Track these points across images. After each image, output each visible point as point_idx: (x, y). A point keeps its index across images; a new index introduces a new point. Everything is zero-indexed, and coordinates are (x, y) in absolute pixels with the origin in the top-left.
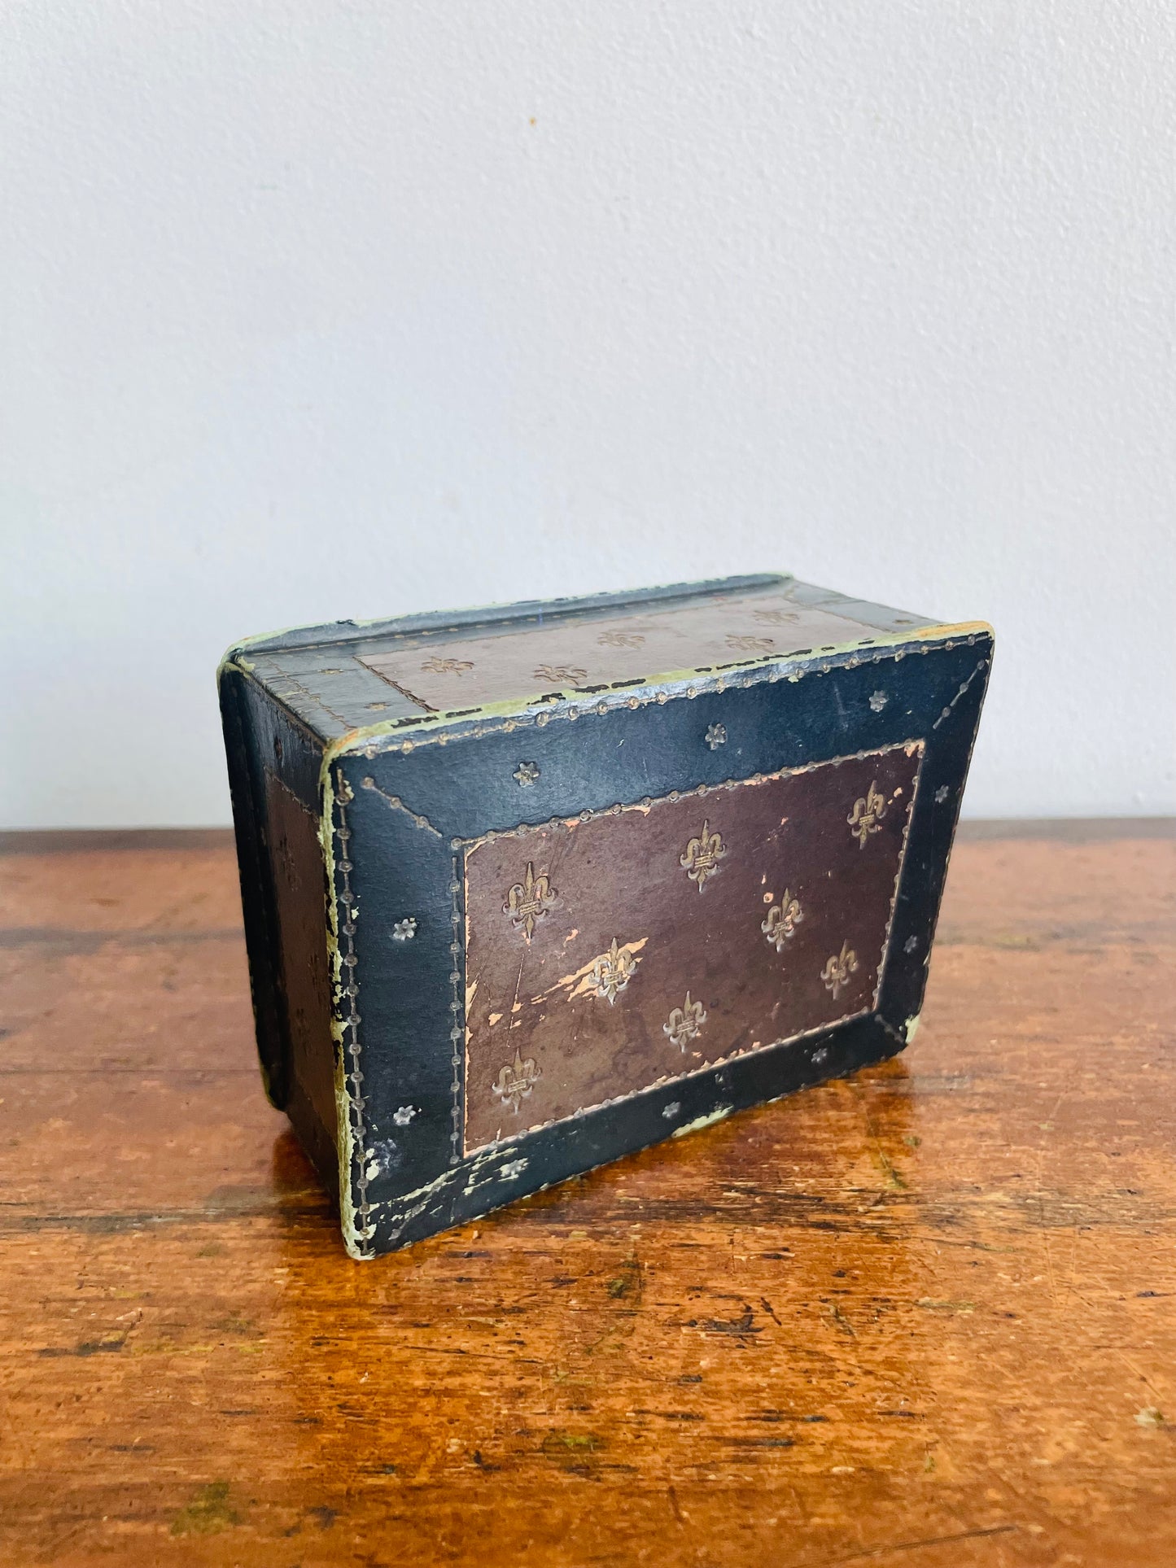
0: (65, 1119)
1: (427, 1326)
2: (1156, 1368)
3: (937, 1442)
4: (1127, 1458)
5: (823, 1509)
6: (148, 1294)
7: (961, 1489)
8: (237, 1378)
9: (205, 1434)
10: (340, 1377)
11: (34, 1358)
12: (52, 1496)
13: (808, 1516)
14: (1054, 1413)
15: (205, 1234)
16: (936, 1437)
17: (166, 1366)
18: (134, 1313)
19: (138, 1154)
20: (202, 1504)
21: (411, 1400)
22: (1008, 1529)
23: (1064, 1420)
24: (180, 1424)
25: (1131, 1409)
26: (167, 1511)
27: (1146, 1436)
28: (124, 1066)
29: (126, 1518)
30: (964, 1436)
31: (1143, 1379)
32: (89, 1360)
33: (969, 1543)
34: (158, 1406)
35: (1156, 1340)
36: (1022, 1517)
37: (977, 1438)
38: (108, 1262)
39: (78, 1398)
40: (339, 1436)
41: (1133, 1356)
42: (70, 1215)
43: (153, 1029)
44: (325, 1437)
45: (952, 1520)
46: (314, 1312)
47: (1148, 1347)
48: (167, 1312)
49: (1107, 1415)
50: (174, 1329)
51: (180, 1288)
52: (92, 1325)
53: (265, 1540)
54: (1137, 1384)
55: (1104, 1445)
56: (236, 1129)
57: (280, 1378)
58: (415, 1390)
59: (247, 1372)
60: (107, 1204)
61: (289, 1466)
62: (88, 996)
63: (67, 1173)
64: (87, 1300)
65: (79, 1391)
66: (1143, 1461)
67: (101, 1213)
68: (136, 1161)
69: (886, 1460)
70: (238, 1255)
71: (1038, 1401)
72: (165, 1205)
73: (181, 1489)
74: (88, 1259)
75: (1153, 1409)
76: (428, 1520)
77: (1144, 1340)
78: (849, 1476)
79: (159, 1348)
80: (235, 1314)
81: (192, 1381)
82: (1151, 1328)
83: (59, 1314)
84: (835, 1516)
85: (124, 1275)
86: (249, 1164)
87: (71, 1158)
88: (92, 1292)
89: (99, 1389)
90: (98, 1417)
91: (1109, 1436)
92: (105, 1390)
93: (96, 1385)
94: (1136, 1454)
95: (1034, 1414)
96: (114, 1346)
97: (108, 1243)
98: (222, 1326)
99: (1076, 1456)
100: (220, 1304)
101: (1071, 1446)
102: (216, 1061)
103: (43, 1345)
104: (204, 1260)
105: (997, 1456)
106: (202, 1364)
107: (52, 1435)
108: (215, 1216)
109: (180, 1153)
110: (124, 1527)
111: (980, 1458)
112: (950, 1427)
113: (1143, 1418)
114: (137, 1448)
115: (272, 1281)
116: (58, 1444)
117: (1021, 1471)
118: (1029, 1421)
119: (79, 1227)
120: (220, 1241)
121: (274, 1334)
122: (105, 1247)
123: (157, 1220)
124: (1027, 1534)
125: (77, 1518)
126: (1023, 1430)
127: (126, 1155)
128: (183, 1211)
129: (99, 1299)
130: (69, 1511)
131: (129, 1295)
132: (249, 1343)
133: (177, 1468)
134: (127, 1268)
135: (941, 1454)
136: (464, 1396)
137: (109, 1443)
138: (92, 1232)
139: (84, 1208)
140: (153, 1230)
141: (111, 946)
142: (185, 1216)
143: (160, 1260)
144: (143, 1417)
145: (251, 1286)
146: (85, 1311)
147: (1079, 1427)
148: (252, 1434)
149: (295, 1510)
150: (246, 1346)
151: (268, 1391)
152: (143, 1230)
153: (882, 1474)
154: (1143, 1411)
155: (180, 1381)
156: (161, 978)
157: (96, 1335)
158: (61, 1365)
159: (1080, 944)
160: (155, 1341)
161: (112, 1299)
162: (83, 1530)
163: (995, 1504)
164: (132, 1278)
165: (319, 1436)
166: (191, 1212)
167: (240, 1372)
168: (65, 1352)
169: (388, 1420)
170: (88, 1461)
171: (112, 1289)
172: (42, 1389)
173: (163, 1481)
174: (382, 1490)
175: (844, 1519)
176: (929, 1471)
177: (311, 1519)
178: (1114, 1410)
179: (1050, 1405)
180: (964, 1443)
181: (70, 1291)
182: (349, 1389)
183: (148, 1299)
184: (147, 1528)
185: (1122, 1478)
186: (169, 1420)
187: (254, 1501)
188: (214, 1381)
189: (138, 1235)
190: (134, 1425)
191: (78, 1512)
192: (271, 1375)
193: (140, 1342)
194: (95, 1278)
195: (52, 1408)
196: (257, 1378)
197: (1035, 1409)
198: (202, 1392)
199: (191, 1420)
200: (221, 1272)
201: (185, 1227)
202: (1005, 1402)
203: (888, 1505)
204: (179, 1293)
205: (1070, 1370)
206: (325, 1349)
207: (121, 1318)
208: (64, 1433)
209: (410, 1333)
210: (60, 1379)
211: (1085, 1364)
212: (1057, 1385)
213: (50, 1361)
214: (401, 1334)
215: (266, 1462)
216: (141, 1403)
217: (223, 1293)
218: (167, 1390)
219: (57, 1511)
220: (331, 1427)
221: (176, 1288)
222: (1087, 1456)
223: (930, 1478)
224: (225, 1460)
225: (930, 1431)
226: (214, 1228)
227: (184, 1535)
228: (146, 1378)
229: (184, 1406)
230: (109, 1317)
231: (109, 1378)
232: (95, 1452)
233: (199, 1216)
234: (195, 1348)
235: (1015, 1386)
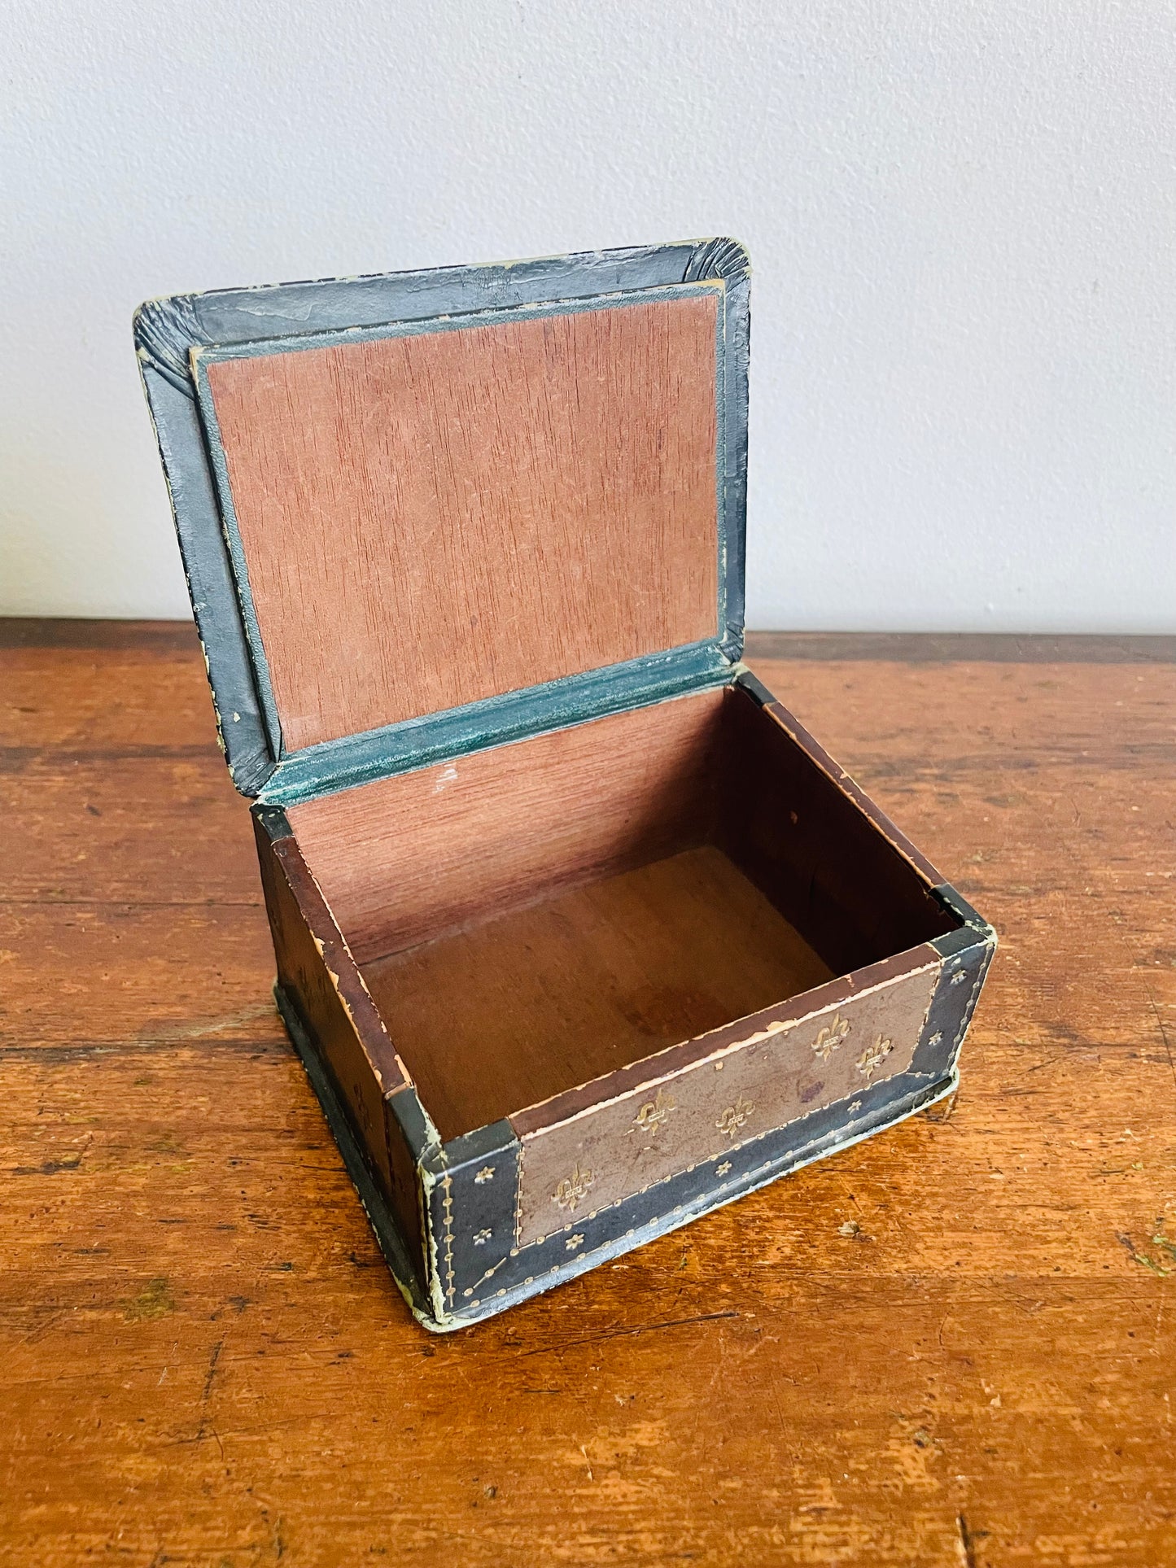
0: (13, 951)
1: (317, 1148)
2: (864, 1188)
3: (691, 1246)
4: (825, 1262)
5: (602, 1297)
6: (96, 1119)
7: (702, 1284)
8: (170, 1192)
9: (148, 1239)
10: (250, 1193)
11: (9, 1175)
12: (33, 1291)
13: (590, 1304)
14: (780, 1223)
15: (140, 1064)
16: (691, 1241)
17: (115, 1182)
18: (86, 1136)
19: (79, 987)
20: (149, 1295)
21: (305, 1210)
22: (731, 1315)
23: (787, 1229)
24: (128, 1231)
25: (837, 1221)
26: (122, 1301)
27: (844, 1244)
28: (60, 897)
29: (92, 1307)
30: (712, 1242)
31: (852, 1197)
32: (53, 1177)
33: (699, 1325)
34: (110, 1216)
35: (868, 1166)
36: (742, 1306)
37: (721, 1242)
38: (61, 1090)
39: (47, 1210)
40: (251, 1240)
41: (849, 1178)
42: (26, 1045)
43: (82, 857)
44: (240, 1241)
45: (692, 1308)
46: (229, 1135)
47: (862, 1171)
48: (113, 1135)
49: (818, 1227)
50: (118, 1151)
51: (122, 1114)
52: (53, 1146)
53: (196, 1323)
54: (843, 1200)
55: (812, 1251)
56: (161, 962)
57: (205, 1192)
58: (309, 1201)
59: (179, 1187)
60: (55, 1035)
61: (212, 1264)
62: (21, 819)
63: (18, 1006)
64: (48, 1125)
65: (48, 1204)
66: (837, 1264)
67: (51, 1044)
68: (77, 995)
69: (652, 1260)
70: (168, 1084)
71: (771, 1214)
72: (105, 1037)
73: (132, 1283)
74: (45, 1087)
75: (854, 1223)
76: (316, 1307)
77: (859, 1164)
78: (624, 1272)
79: (108, 1166)
80: (167, 1137)
81: (135, 1194)
82: (867, 1154)
83: (26, 1137)
84: (609, 1303)
85: (76, 1102)
86: (173, 998)
87: (22, 990)
88: (51, 1117)
89: (63, 1202)
90: (64, 1225)
91: (817, 1243)
92: (68, 1203)
93: (60, 1198)
94: (833, 1257)
95: (767, 1225)
96: (73, 1165)
97: (60, 1072)
98: (155, 1147)
99: (790, 1258)
100: (154, 1129)
101: (788, 1251)
102: (140, 894)
103: (15, 1165)
104: (141, 1088)
105: (733, 1257)
106: (143, 1181)
107: (28, 1241)
108: (148, 1048)
109: (114, 986)
110: (92, 1315)
111: (720, 1259)
112: (703, 1235)
113: (845, 1229)
114: (96, 1251)
115: (195, 1108)
116: (34, 1248)
117: (748, 1270)
118: (763, 1229)
119: (35, 1057)
120: (152, 1072)
121: (200, 1155)
122: (58, 1077)
123: (98, 1051)
124: (743, 1319)
125: (53, 1308)
126: (756, 1237)
127: (68, 988)
128: (120, 1043)
129: (57, 1124)
130: (48, 1303)
131: (81, 1120)
132: (180, 1162)
133: (126, 1266)
134: (78, 1096)
135: (694, 1256)
136: (346, 1207)
137: (74, 1248)
138: (47, 1061)
139: (38, 1040)
140: (96, 1061)
141: (36, 763)
142: (122, 1047)
143: (104, 1088)
144: (97, 1226)
145: (179, 1112)
146: (46, 1134)
147: (796, 1236)
148: (184, 1239)
149: (218, 1299)
150: (177, 1165)
151: (195, 1204)
152: (88, 1061)
153: (648, 1271)
154: (846, 1224)
155: (127, 1195)
156: (86, 801)
157: (57, 1155)
158: (32, 1181)
159: (896, 781)
160: (104, 1161)
161: (68, 1124)
162: (59, 1318)
163: (725, 1296)
164: (82, 1104)
165: (235, 1241)
166: (127, 1043)
167: (173, 1187)
168: (34, 1171)
169: (288, 1227)
170: (59, 1262)
171: (67, 1114)
172: (18, 1202)
173: (118, 1277)
174: (282, 1283)
175: (615, 1306)
176: (682, 1269)
177: (229, 1307)
178: (825, 1222)
179: (778, 1217)
180: (711, 1247)
181: (32, 1116)
182: (258, 1201)
183: (97, 1124)
184: (108, 1316)
185: (819, 1277)
186: (120, 1228)
187: (187, 1293)
188: (152, 1194)
189: (85, 1065)
190: (93, 1232)
191: (54, 1304)
192: (197, 1190)
193: (94, 1162)
194: (52, 1104)
195: (28, 1218)
196: (186, 1192)
197: (768, 1220)
198: (144, 1204)
199: (137, 1227)
200: (155, 1100)
201: (123, 1058)
202: (746, 1214)
203: (649, 1295)
204: (119, 1118)
205: (800, 1188)
206: (239, 1168)
207: (76, 1141)
208: (38, 1240)
209: (304, 1154)
210: (33, 1193)
211: (812, 1184)
212: (787, 1200)
213: (21, 1179)
214: (298, 1155)
215: (194, 1261)
216: (96, 1214)
217: (156, 1119)
218: (116, 1203)
219: (39, 1304)
220: (244, 1234)
221: (118, 1114)
222: (798, 1259)
223: (682, 1274)
224: (163, 1260)
225: (688, 1237)
226: (146, 1058)
227: (136, 1320)
228: (98, 1192)
229: (129, 1216)
230: (66, 1140)
231: (71, 1193)
232: (65, 1254)
233: (132, 1048)
234: (137, 1167)
235: (757, 1201)
